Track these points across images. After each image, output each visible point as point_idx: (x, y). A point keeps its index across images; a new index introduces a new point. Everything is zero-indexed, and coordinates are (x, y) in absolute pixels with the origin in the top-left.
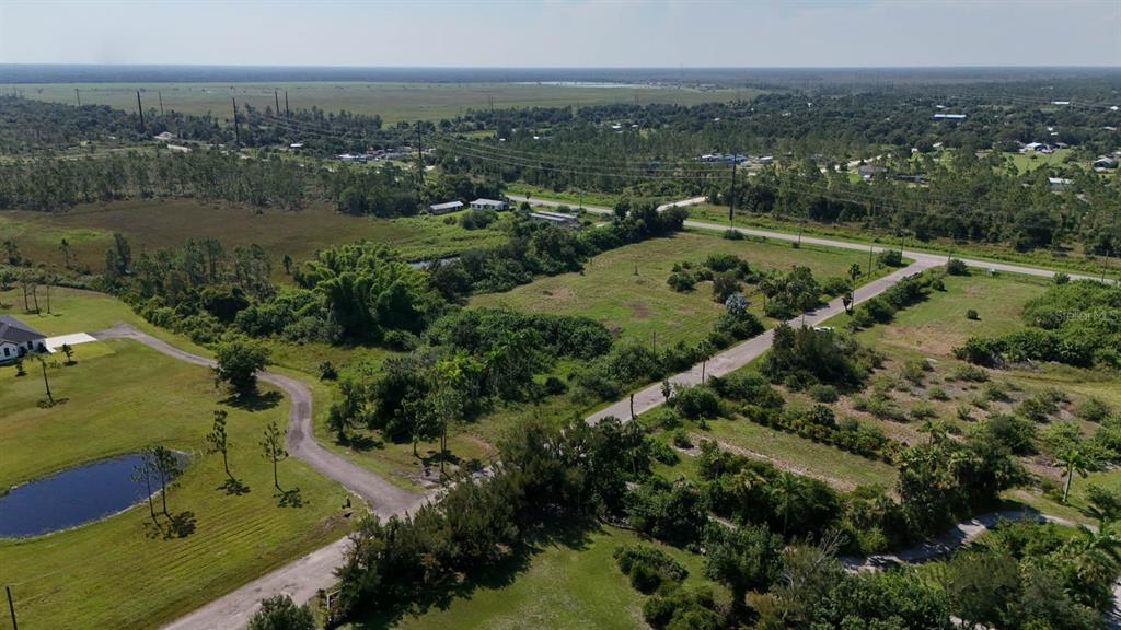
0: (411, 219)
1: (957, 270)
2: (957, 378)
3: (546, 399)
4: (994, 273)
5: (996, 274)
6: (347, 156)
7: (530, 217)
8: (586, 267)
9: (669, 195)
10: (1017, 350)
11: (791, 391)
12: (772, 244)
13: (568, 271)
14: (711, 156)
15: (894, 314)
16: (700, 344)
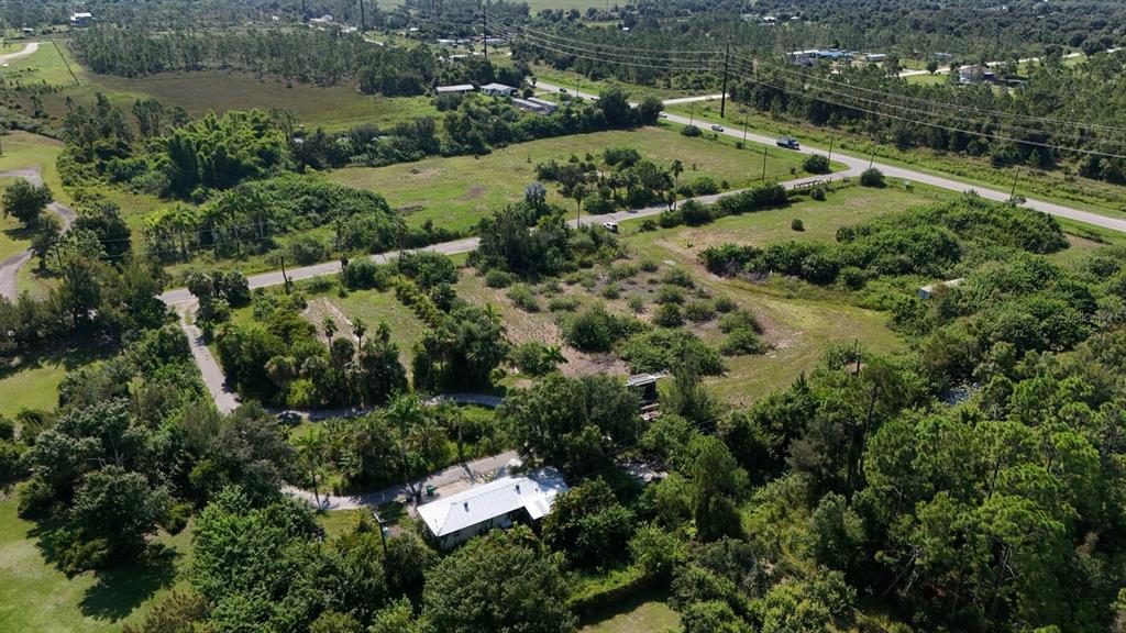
0: (406, 99)
4: (908, 186)
5: (910, 188)
7: (510, 102)
8: (496, 153)
9: (696, 89)
10: (759, 259)
11: (478, 275)
12: (721, 143)
13: (468, 154)
14: (816, 51)
15: (718, 217)
16: (472, 228)
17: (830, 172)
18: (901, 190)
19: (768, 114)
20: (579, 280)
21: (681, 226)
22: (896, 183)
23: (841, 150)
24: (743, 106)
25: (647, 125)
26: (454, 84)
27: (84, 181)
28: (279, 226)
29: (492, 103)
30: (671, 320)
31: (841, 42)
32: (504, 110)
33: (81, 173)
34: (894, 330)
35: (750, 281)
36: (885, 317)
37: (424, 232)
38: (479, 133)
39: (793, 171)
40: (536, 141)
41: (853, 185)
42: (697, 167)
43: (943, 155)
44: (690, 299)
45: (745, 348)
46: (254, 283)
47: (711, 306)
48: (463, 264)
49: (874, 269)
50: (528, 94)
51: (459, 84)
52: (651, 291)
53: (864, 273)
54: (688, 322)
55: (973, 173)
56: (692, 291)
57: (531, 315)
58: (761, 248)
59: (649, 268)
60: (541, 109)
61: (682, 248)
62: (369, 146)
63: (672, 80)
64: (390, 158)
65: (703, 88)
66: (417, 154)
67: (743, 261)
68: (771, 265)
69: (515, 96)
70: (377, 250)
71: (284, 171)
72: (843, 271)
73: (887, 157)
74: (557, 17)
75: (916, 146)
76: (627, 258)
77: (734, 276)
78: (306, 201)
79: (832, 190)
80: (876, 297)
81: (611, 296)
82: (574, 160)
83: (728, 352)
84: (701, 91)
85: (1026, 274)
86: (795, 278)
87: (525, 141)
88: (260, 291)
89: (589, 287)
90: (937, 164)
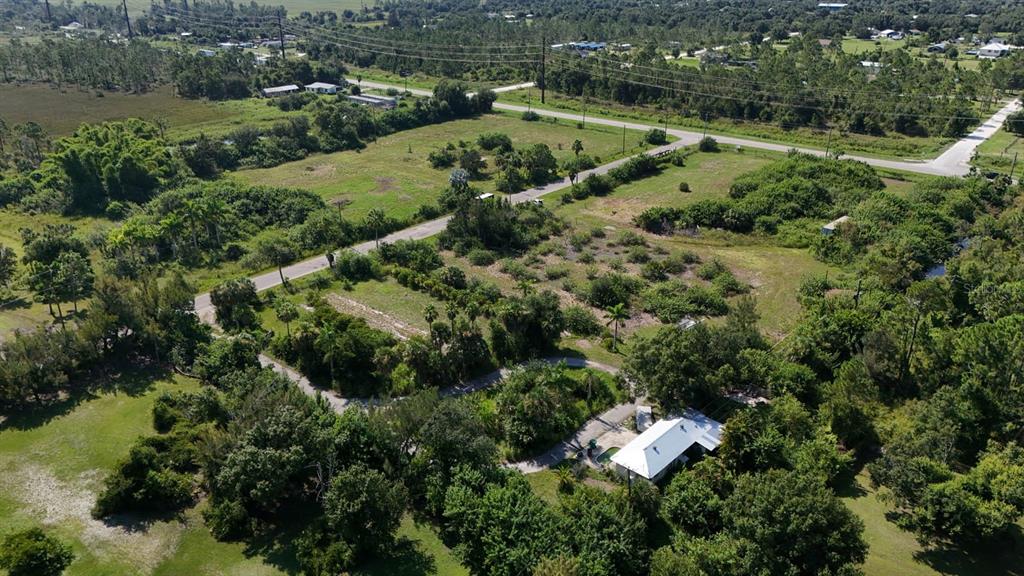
0: (239, 102)
1: (708, 147)
2: (619, 244)
3: (221, 264)
4: (739, 150)
5: (741, 151)
6: (228, 44)
8: (370, 145)
9: (503, 79)
10: (689, 218)
12: (564, 125)
13: (347, 149)
15: (615, 186)
17: (668, 143)
18: (736, 154)
19: (581, 98)
20: (550, 251)
21: (592, 198)
22: (728, 148)
25: (485, 113)
26: (278, 85)
31: (588, 35)
34: (824, 262)
36: (811, 252)
40: (398, 133)
41: (697, 152)
45: (734, 290)
47: (679, 259)
48: (438, 248)
49: (777, 216)
50: (355, 90)
51: (283, 84)
52: (617, 253)
53: (772, 220)
54: (670, 274)
56: (650, 249)
58: (682, 208)
59: (600, 235)
60: (382, 104)
61: (609, 215)
64: (278, 157)
65: (509, 79)
66: (300, 153)
67: (673, 220)
72: (757, 220)
76: (572, 228)
77: (672, 233)
79: (684, 157)
80: (792, 238)
81: (589, 261)
82: (452, 147)
83: (725, 294)
84: (507, 82)
86: (721, 229)
87: (389, 133)
89: (563, 256)
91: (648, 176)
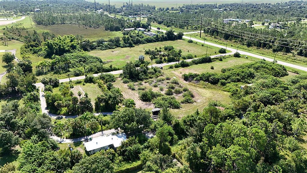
0: (116, 32)
1: (237, 55)
2: (171, 83)
5: (247, 58)
7: (143, 33)
8: (136, 47)
9: (195, 30)
10: (198, 77)
11: (122, 80)
12: (198, 45)
14: (231, 19)
15: (191, 65)
16: (123, 67)
17: (226, 53)
18: (244, 58)
19: (213, 36)
20: (148, 82)
21: (180, 67)
22: (243, 56)
23: (231, 47)
24: (206, 34)
25: (179, 39)
26: (129, 28)
27: (26, 53)
28: (72, 66)
29: (138, 33)
30: (169, 93)
31: (239, 17)
32: (141, 35)
33: (26, 51)
34: (231, 97)
35: (194, 83)
36: (229, 94)
37: (110, 68)
38: (132, 42)
39: (215, 53)
40: (148, 44)
41: (232, 57)
42: (189, 51)
43: (259, 48)
44: (177, 88)
45: (187, 102)
46: (61, 81)
47: (181, 89)
48: (118, 77)
49: (229, 81)
50: (149, 31)
51: (130, 28)
52: (167, 85)
53: (226, 82)
54: (174, 94)
55: (266, 54)
56: (178, 85)
57: (133, 91)
58: (199, 74)
59: (168, 79)
60: (151, 35)
61: (178, 74)
62: (101, 44)
63: (189, 27)
64: (107, 48)
65: (197, 29)
66: (114, 47)
67: (194, 78)
68: (201, 79)
69: (145, 31)
70: (96, 73)
71: (77, 51)
72: (220, 81)
73: (243, 49)
74: (162, 9)
75: (252, 46)
76: (163, 76)
77: (191, 81)
78: (80, 59)
79: (225, 58)
80: (228, 88)
81: (155, 86)
82: (156, 49)
83: (182, 103)
84: (196, 30)
85: (271, 83)
86: (207, 82)
87: (145, 43)
88: (62, 83)
89: (150, 84)
90: (257, 51)
91: (206, 63)
